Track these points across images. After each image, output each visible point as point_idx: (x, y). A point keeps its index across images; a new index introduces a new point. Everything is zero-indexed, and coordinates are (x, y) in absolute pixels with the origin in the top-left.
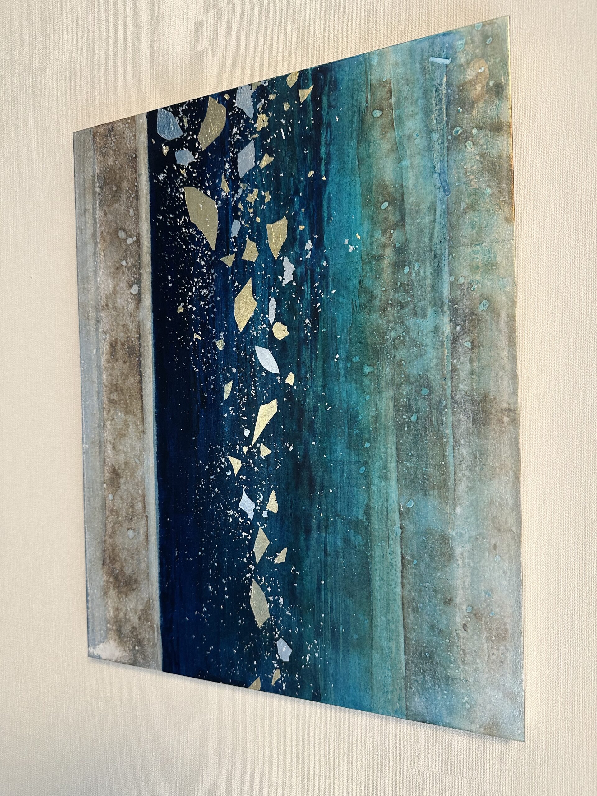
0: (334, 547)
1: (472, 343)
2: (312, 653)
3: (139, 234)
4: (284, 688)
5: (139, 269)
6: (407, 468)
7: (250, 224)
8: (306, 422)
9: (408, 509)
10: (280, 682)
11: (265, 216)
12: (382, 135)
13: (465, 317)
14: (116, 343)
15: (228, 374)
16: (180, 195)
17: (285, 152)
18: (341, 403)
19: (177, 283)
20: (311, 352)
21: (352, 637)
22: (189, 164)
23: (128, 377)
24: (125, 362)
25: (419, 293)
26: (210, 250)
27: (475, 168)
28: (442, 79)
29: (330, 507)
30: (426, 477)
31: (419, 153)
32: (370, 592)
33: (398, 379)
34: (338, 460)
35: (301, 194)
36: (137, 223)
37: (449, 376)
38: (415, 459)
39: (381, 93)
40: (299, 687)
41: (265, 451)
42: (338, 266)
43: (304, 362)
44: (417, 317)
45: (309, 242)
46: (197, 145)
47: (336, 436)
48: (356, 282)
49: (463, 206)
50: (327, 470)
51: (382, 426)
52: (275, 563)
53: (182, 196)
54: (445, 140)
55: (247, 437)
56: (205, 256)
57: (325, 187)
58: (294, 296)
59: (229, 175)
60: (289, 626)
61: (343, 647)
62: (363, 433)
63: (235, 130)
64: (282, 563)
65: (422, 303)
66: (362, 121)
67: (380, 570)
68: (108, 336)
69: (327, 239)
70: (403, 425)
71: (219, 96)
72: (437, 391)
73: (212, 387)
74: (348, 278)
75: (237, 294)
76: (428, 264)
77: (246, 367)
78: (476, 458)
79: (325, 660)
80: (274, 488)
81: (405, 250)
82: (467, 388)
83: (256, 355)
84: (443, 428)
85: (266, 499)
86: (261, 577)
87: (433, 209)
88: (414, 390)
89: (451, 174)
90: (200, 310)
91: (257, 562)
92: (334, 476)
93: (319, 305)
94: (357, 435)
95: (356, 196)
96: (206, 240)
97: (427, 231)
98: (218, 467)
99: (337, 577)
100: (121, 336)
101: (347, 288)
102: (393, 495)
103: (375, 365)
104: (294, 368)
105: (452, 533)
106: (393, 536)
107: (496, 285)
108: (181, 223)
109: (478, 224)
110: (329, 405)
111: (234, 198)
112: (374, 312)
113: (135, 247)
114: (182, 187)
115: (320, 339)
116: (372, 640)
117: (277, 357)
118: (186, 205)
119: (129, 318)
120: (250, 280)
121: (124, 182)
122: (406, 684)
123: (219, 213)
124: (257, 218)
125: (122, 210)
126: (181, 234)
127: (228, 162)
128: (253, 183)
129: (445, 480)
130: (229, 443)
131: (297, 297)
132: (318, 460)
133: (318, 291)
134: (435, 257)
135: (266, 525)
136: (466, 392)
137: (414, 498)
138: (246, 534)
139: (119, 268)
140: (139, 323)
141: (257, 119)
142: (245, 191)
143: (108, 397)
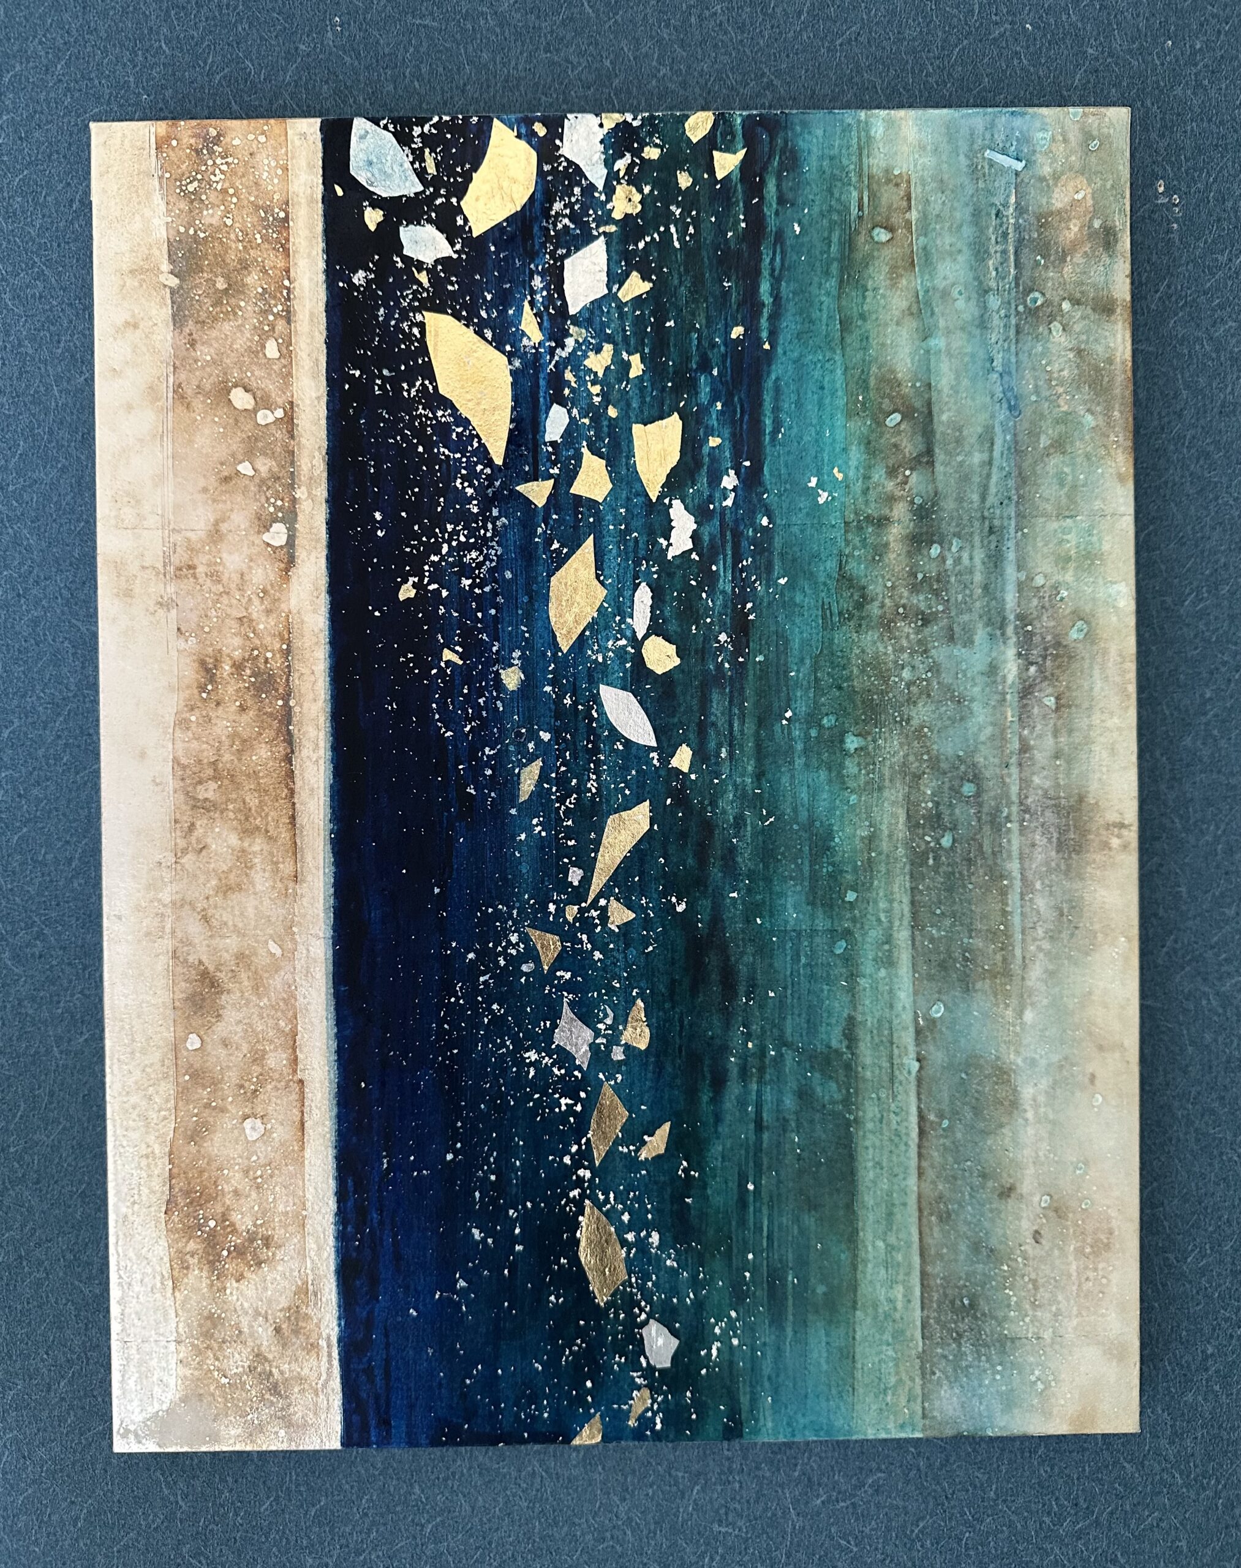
0: (778, 1111)
1: (1058, 698)
2: (725, 1338)
3: (291, 403)
4: (659, 1427)
5: (292, 486)
6: (932, 940)
7: (591, 419)
8: (718, 850)
9: (933, 1021)
10: (650, 1414)
11: (628, 405)
12: (892, 279)
13: (1046, 649)
14: (217, 662)
15: (531, 746)
16: (410, 327)
17: (680, 277)
18: (795, 810)
19: (400, 532)
20: (731, 702)
21: (814, 1291)
22: (437, 261)
23: (254, 747)
24: (243, 709)
25: (960, 597)
26: (490, 463)
27: (1065, 373)
28: (1008, 196)
29: (768, 1027)
30: (969, 956)
31: (963, 329)
32: (851, 1193)
33: (916, 764)
34: (789, 928)
35: (715, 372)
36: (287, 376)
37: (1014, 760)
38: (948, 922)
39: (889, 196)
40: (694, 1416)
41: (620, 915)
42: (795, 529)
43: (713, 724)
44: (955, 644)
45: (732, 472)
46: (460, 221)
47: (784, 879)
48: (831, 565)
49: (1044, 441)
50: (764, 950)
51: (883, 857)
52: (642, 1158)
53: (415, 331)
54: (1013, 311)
55: (576, 883)
56: (477, 476)
57: (769, 365)
58: (693, 583)
59: (543, 303)
60: (674, 1291)
61: (794, 1315)
62: (841, 871)
63: (558, 206)
64: (658, 1156)
65: (966, 617)
66: (849, 244)
67: (874, 1147)
68: (192, 641)
69: (771, 471)
70: (924, 856)
71: (522, 125)
72: (992, 789)
73: (489, 772)
74: (815, 556)
75: (558, 569)
76: (977, 544)
77: (576, 730)
78: (1061, 914)
79: (753, 1349)
80: (641, 995)
81: (934, 512)
82: (1047, 784)
83: (600, 705)
84: (1003, 860)
85: (621, 1019)
86: (604, 1193)
87: (987, 439)
88: (947, 786)
89: (1023, 378)
90: (461, 598)
91: (597, 1163)
92: (777, 963)
93: (749, 605)
94: (830, 875)
95: (833, 393)
96: (480, 439)
97: (976, 479)
98: (500, 954)
99: (783, 1173)
100: (233, 646)
101: (811, 576)
102: (902, 995)
103: (869, 733)
104: (691, 736)
105: (1013, 1058)
106: (901, 1078)
107: (1100, 595)
108: (413, 393)
109: (1070, 478)
110: (769, 815)
111: (552, 355)
112: (869, 627)
113: (278, 435)
114: (419, 310)
115: (751, 677)
116: (855, 1290)
117: (651, 711)
118: (427, 354)
119: (256, 601)
120: (590, 541)
121: (250, 273)
122: (922, 1368)
123: (514, 385)
124: (610, 407)
125: (240, 344)
126: (413, 418)
127: (539, 273)
128: (602, 330)
129: (1005, 960)
130: (529, 899)
131: (700, 587)
132: (743, 931)
133: (748, 577)
134: (991, 530)
135: (619, 1077)
136: (1046, 792)
137: (944, 998)
138: (569, 1101)
139: (229, 479)
140: (287, 617)
141: (613, 193)
142: (580, 345)
143: (187, 794)
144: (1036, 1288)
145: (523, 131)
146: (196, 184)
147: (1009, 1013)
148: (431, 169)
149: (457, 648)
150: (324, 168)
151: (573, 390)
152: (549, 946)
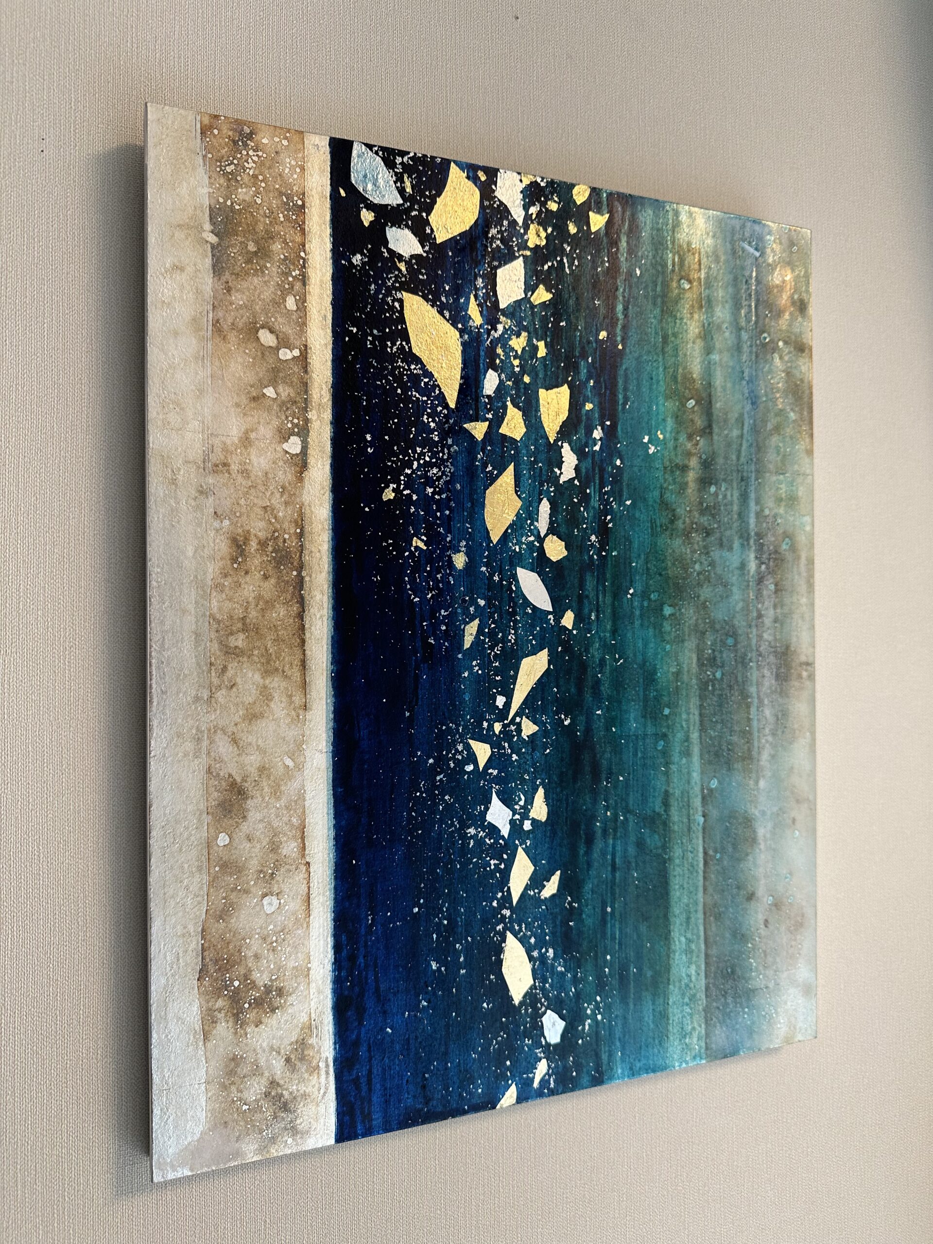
0: (625, 857)
1: (776, 585)
2: (593, 1017)
3: (306, 346)
4: (552, 1086)
5: (305, 410)
6: (711, 738)
7: (513, 382)
8: (590, 682)
9: (712, 790)
10: (547, 1077)
11: (537, 375)
12: (690, 314)
13: (770, 554)
14: (246, 540)
15: (472, 609)
16: (393, 301)
17: (569, 293)
18: (635, 655)
19: (384, 451)
20: (597, 582)
21: (645, 976)
22: (412, 256)
23: (274, 606)
24: (266, 577)
25: (726, 519)
26: (446, 406)
27: (780, 385)
28: (752, 272)
29: (619, 801)
30: (731, 748)
31: (728, 350)
32: (667, 907)
33: (702, 625)
34: (631, 733)
35: (590, 360)
36: (302, 325)
37: (754, 623)
38: (719, 726)
39: (690, 260)
40: (574, 1074)
41: (529, 728)
42: (636, 469)
43: (587, 596)
44: (724, 549)
45: (599, 428)
46: (428, 231)
47: (629, 701)
48: (656, 493)
49: (770, 426)
50: (617, 749)
51: (684, 685)
52: (543, 897)
53: (397, 304)
54: (754, 344)
55: (501, 707)
56: (438, 414)
57: (622, 359)
58: (576, 500)
59: (483, 298)
60: (562, 988)
61: (634, 994)
62: (661, 695)
63: (493, 231)
64: (553, 896)
65: (728, 533)
66: (667, 286)
67: (679, 875)
68: (226, 523)
69: (622, 429)
70: (706, 684)
71: (471, 170)
72: (743, 641)
73: (444, 628)
74: (647, 487)
75: (491, 484)
76: (735, 487)
77: (502, 599)
78: (778, 719)
79: (610, 1022)
80: (542, 783)
81: (712, 465)
82: (771, 638)
83: (517, 581)
84: (748, 686)
85: (530, 801)
86: (520, 926)
87: (740, 421)
88: (718, 639)
89: (759, 385)
90: (426, 502)
91: (515, 903)
92: (625, 757)
93: (609, 517)
94: (655, 698)
95: (658, 382)
96: (440, 388)
97: (735, 446)
98: (450, 759)
99: (628, 898)
100: (258, 528)
101: (645, 500)
102: (695, 775)
103: (677, 605)
104: (574, 604)
105: (755, 812)
106: (694, 828)
107: (797, 523)
108: (394, 349)
109: (783, 450)
110: (620, 659)
111: (489, 335)
112: (677, 536)
113: (296, 369)
114: (399, 289)
115: (609, 566)
116: (669, 972)
117: (549, 587)
118: (405, 323)
119: (278, 495)
120: (512, 467)
121: (274, 243)
122: (706, 1018)
123: (464, 352)
124: (525, 376)
125: (267, 294)
126: (394, 368)
127: (480, 276)
128: (521, 322)
129: (749, 749)
130: (470, 719)
131: (580, 503)
132: (604, 736)
133: (608, 499)
134: (742, 480)
135: (528, 842)
136: (770, 643)
137: (717, 775)
138: (496, 862)
139: (257, 399)
140: (301, 508)
141: (529, 228)
142: (507, 330)
143: (221, 642)
144: (766, 956)
145: (471, 174)
146: (232, 167)
147: (751, 782)
148: (409, 190)
149: (423, 537)
150: (331, 173)
152: (482, 751)
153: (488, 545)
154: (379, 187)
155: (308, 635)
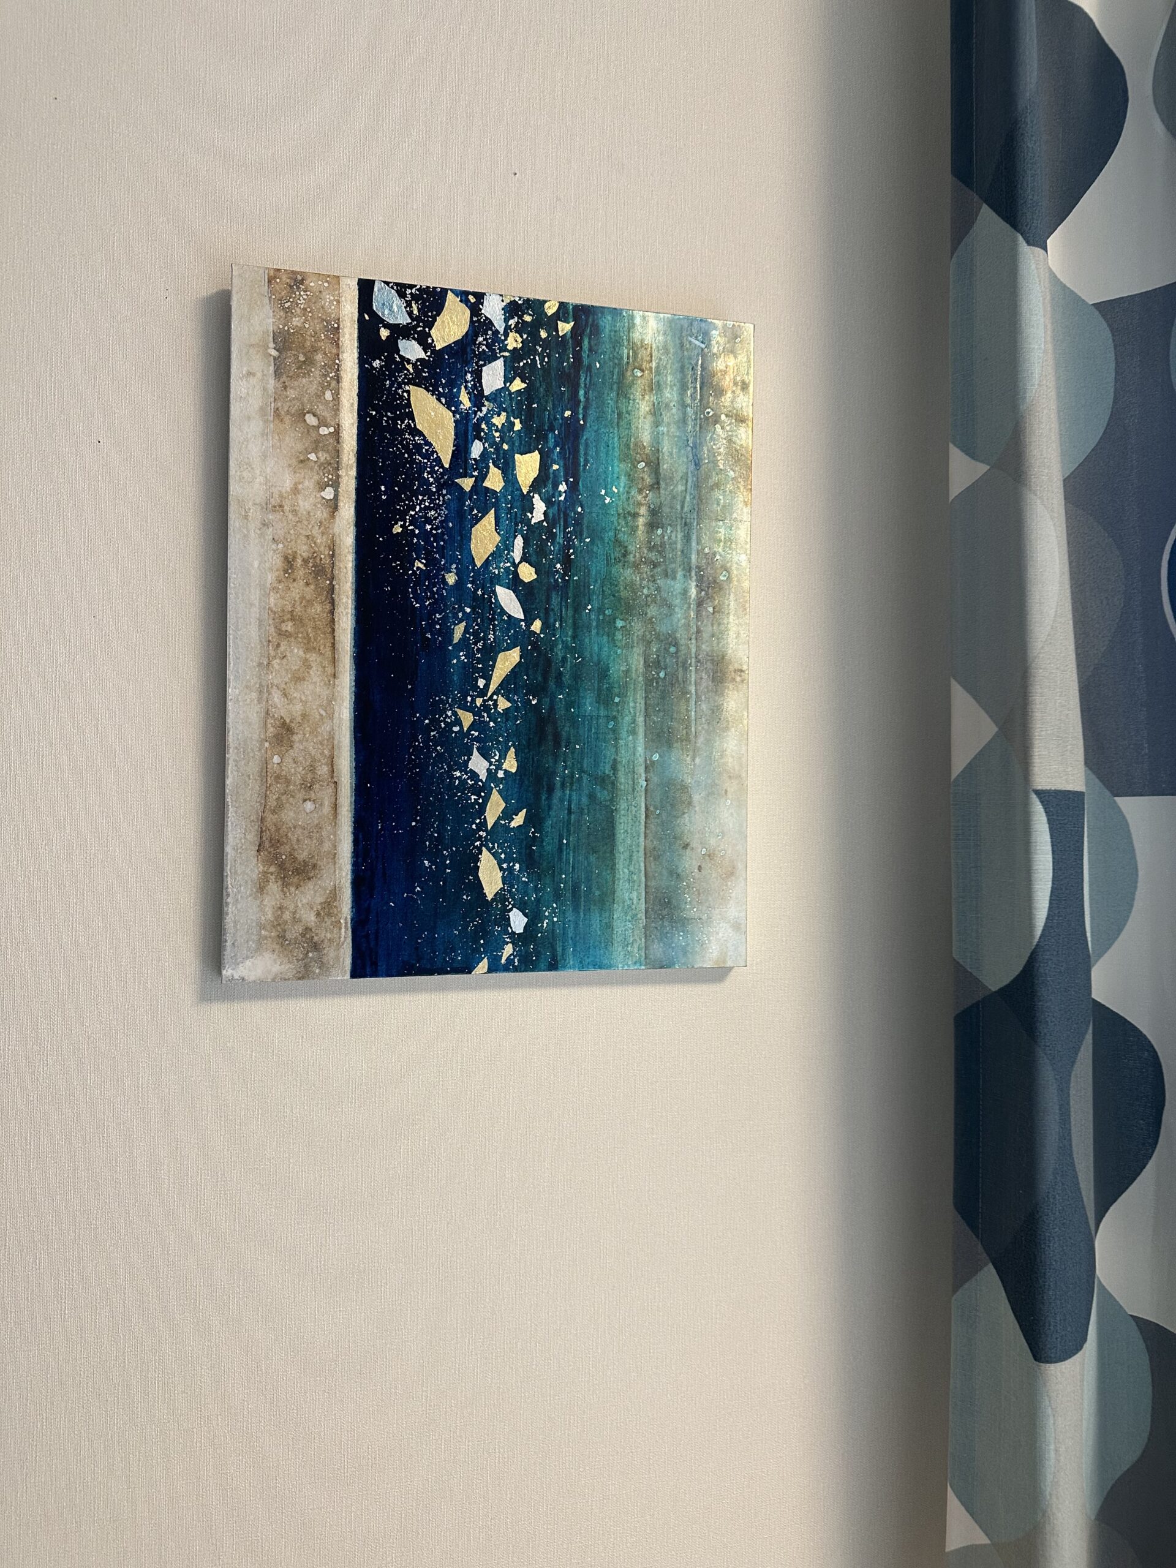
0: (579, 805)
1: (714, 608)
2: (550, 918)
3: (338, 425)
5: (337, 469)
6: (654, 723)
7: (495, 449)
8: (554, 674)
9: (654, 762)
10: (512, 957)
11: (514, 444)
12: (642, 395)
13: (709, 584)
14: (294, 558)
15: (460, 615)
16: (403, 392)
17: (540, 382)
18: (591, 655)
19: (394, 498)
20: (561, 599)
21: (594, 894)
22: (418, 360)
23: (313, 605)
24: (307, 584)
25: (671, 555)
26: (442, 466)
27: (722, 450)
28: (698, 360)
29: (575, 763)
30: (670, 731)
31: (675, 423)
32: (613, 845)
33: (649, 636)
34: (587, 714)
35: (556, 432)
36: (337, 410)
37: (694, 637)
38: (661, 714)
39: (643, 354)
40: (534, 958)
41: (503, 704)
42: (593, 515)
43: (553, 610)
44: (668, 578)
45: (564, 483)
46: (430, 341)
47: (585, 690)
48: (612, 534)
49: (711, 483)
50: (574, 724)
51: (633, 681)
52: (511, 827)
53: (405, 394)
54: (698, 417)
55: (482, 687)
56: (436, 472)
57: (583, 432)
58: (544, 537)
59: (471, 388)
60: (526, 893)
61: (584, 906)
62: (612, 687)
63: (480, 339)
64: (520, 827)
65: (673, 566)
66: (622, 374)
67: (624, 823)
68: (281, 546)
69: (583, 485)
70: (652, 681)
71: (463, 295)
72: (683, 650)
73: (438, 627)
74: (604, 529)
75: (476, 524)
76: (679, 530)
77: (484, 608)
78: (713, 712)
79: (564, 923)
80: (513, 745)
81: (659, 513)
82: (708, 649)
83: (496, 596)
84: (688, 685)
85: (503, 757)
86: (492, 844)
87: (685, 479)
88: (663, 647)
89: (702, 450)
90: (425, 535)
91: (489, 828)
92: (581, 731)
93: (571, 551)
94: (608, 689)
95: (613, 448)
96: (437, 454)
97: (679, 498)
98: (442, 721)
99: (581, 835)
100: (303, 550)
101: (602, 539)
102: (640, 749)
103: (627, 619)
104: (541, 615)
105: (689, 780)
106: (637, 789)
107: (734, 558)
108: (403, 426)
109: (722, 501)
110: (578, 658)
111: (476, 415)
112: (628, 567)
113: (331, 441)
114: (407, 384)
115: (571, 587)
116: (614, 894)
117: (522, 601)
118: (411, 407)
119: (317, 528)
120: (493, 511)
121: (317, 354)
122: (645, 934)
123: (455, 427)
124: (504, 444)
125: (313, 389)
126: (403, 439)
127: (470, 372)
128: (501, 405)
129: (687, 733)
130: (458, 694)
131: (548, 539)
132: (565, 715)
133: (571, 537)
134: (686, 524)
135: (501, 786)
136: (708, 653)
137: (659, 751)
138: (476, 797)
139: (304, 461)
140: (333, 537)
141: (508, 336)
142: (490, 411)
143: (276, 627)
144: (699, 894)
145: (463, 299)
146: (289, 304)
147: (689, 759)
148: (416, 312)
149: (423, 561)
150: (359, 304)
151: (485, 434)
152: (467, 718)
153: (473, 568)
154: (393, 312)
155: (337, 626)
